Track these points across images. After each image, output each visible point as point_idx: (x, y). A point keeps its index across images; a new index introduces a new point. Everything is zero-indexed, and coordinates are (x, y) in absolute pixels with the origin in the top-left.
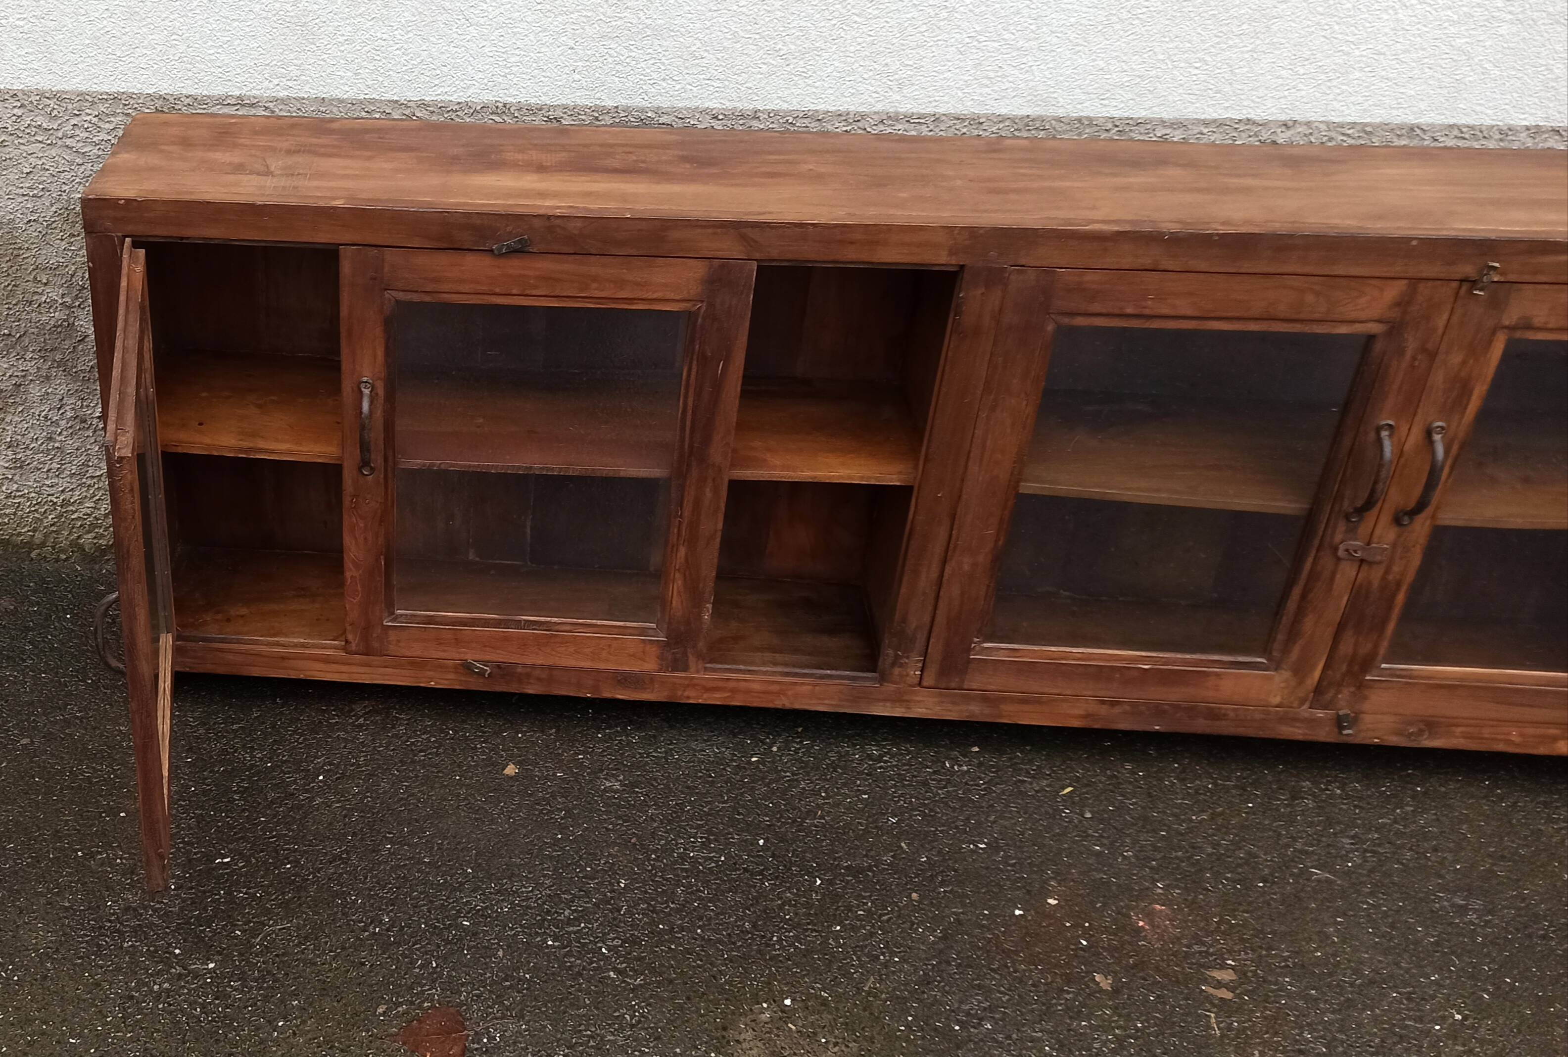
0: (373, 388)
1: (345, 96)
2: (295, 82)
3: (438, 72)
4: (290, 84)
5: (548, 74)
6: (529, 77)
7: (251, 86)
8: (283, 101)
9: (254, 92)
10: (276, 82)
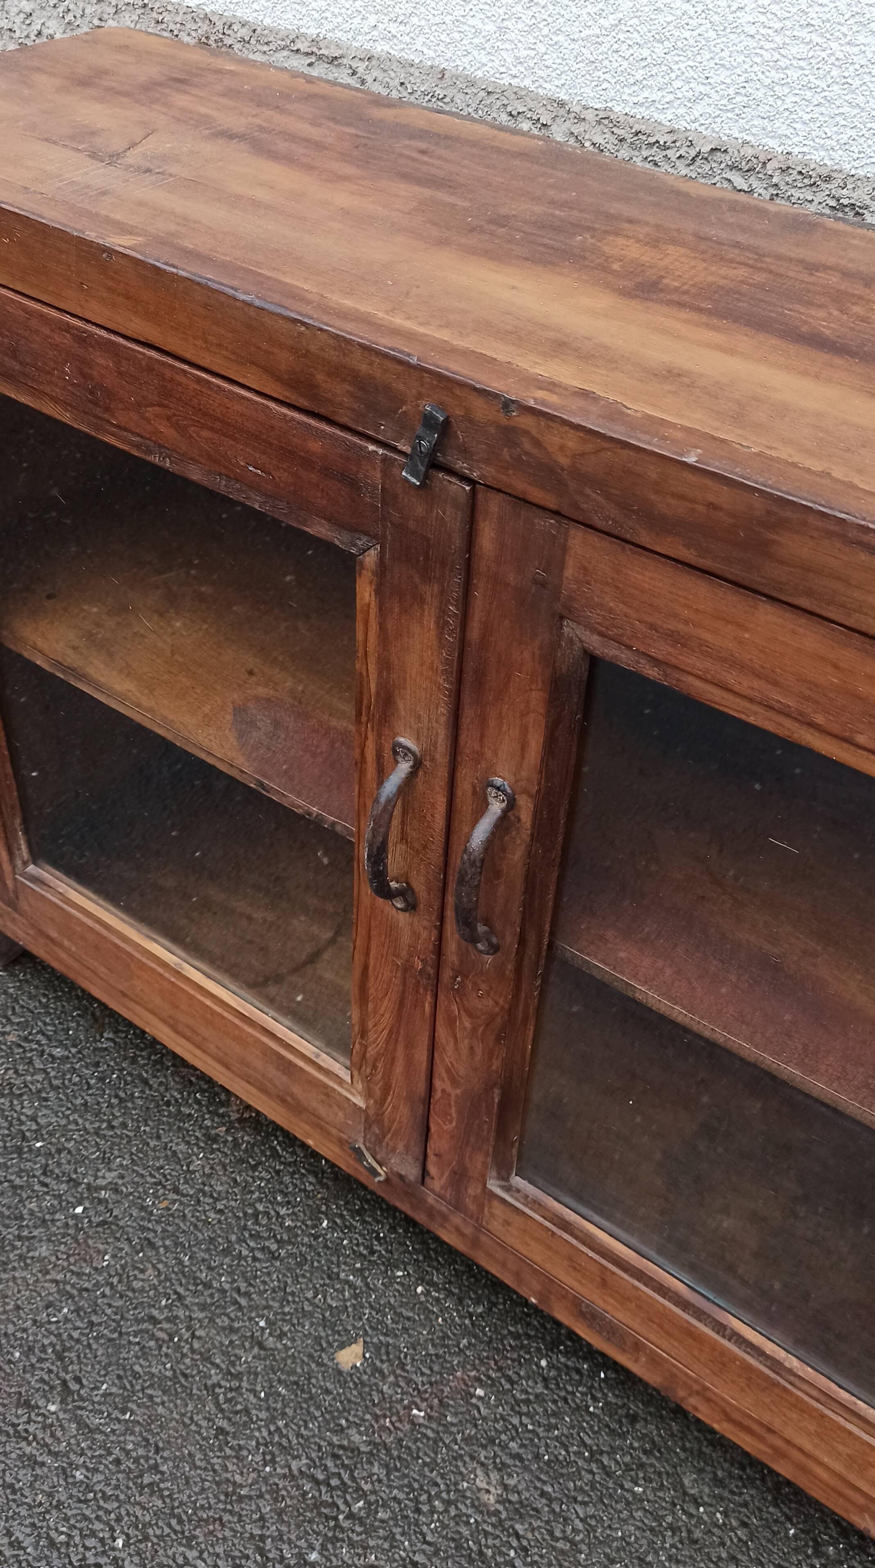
0: (511, 805)
1: (479, 74)
2: (402, 28)
3: (645, 53)
4: (393, 28)
5: (861, 100)
6: (817, 99)
7: (335, 21)
8: (384, 62)
9: (339, 34)
10: (372, 20)
